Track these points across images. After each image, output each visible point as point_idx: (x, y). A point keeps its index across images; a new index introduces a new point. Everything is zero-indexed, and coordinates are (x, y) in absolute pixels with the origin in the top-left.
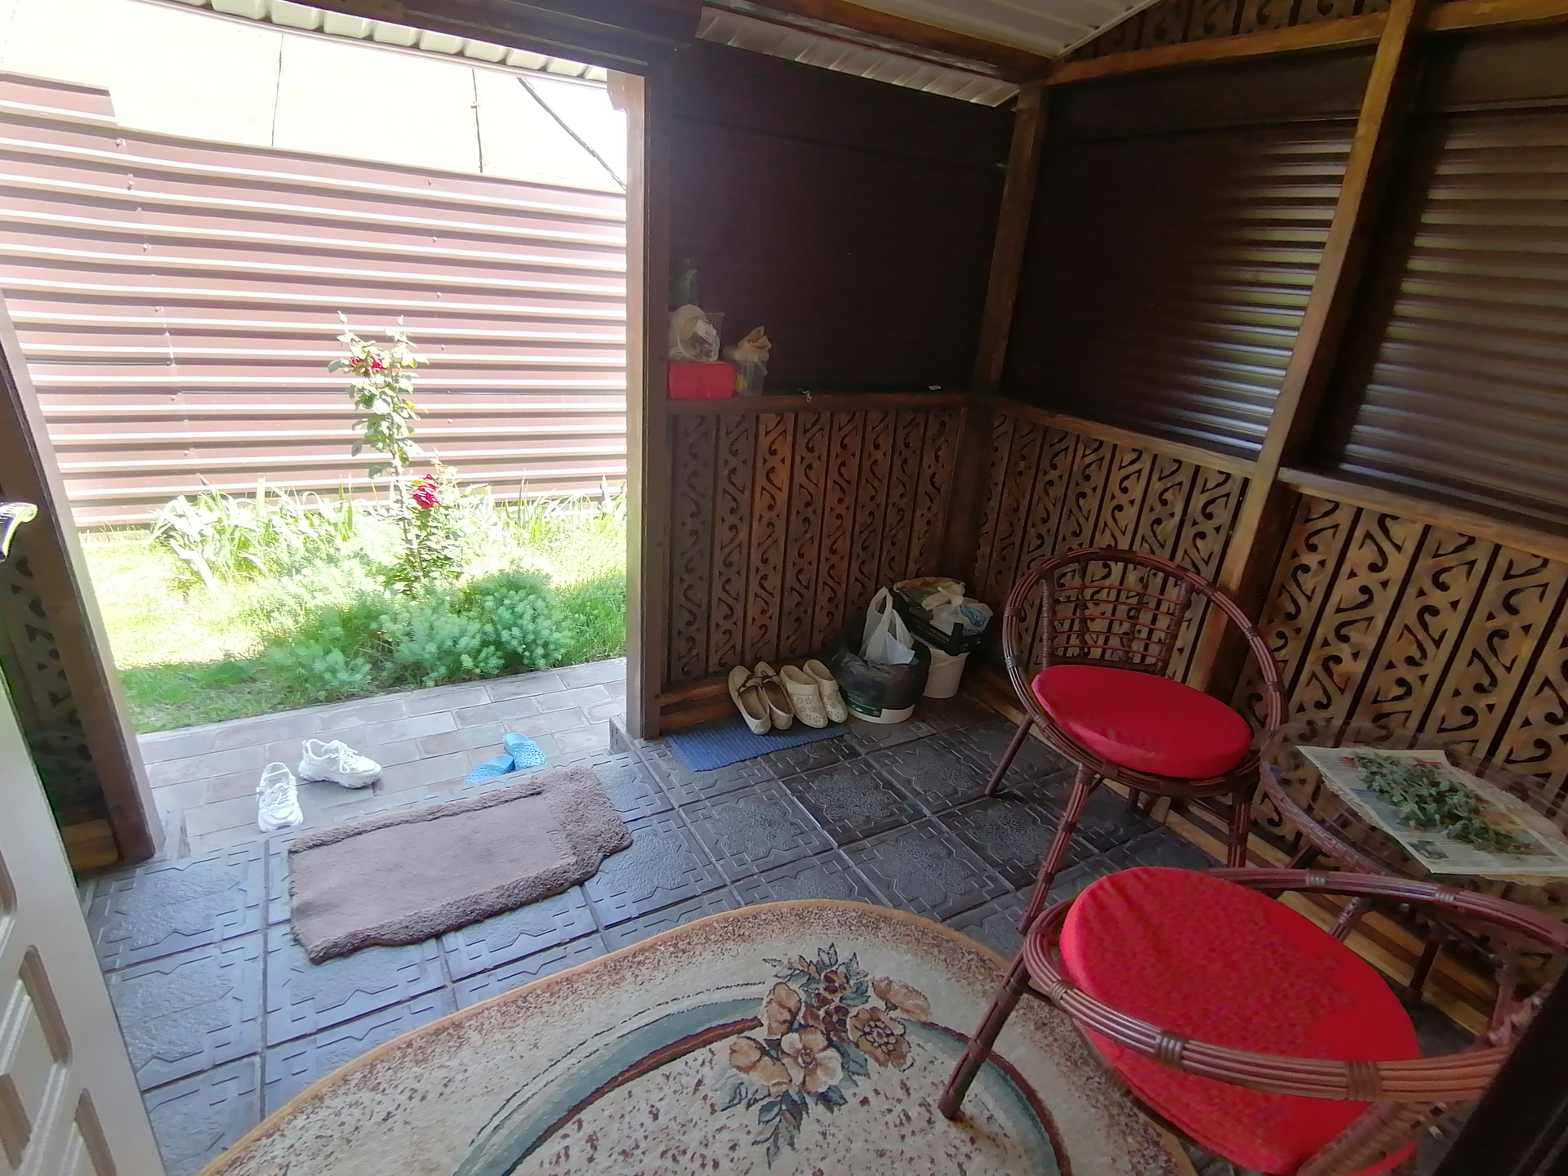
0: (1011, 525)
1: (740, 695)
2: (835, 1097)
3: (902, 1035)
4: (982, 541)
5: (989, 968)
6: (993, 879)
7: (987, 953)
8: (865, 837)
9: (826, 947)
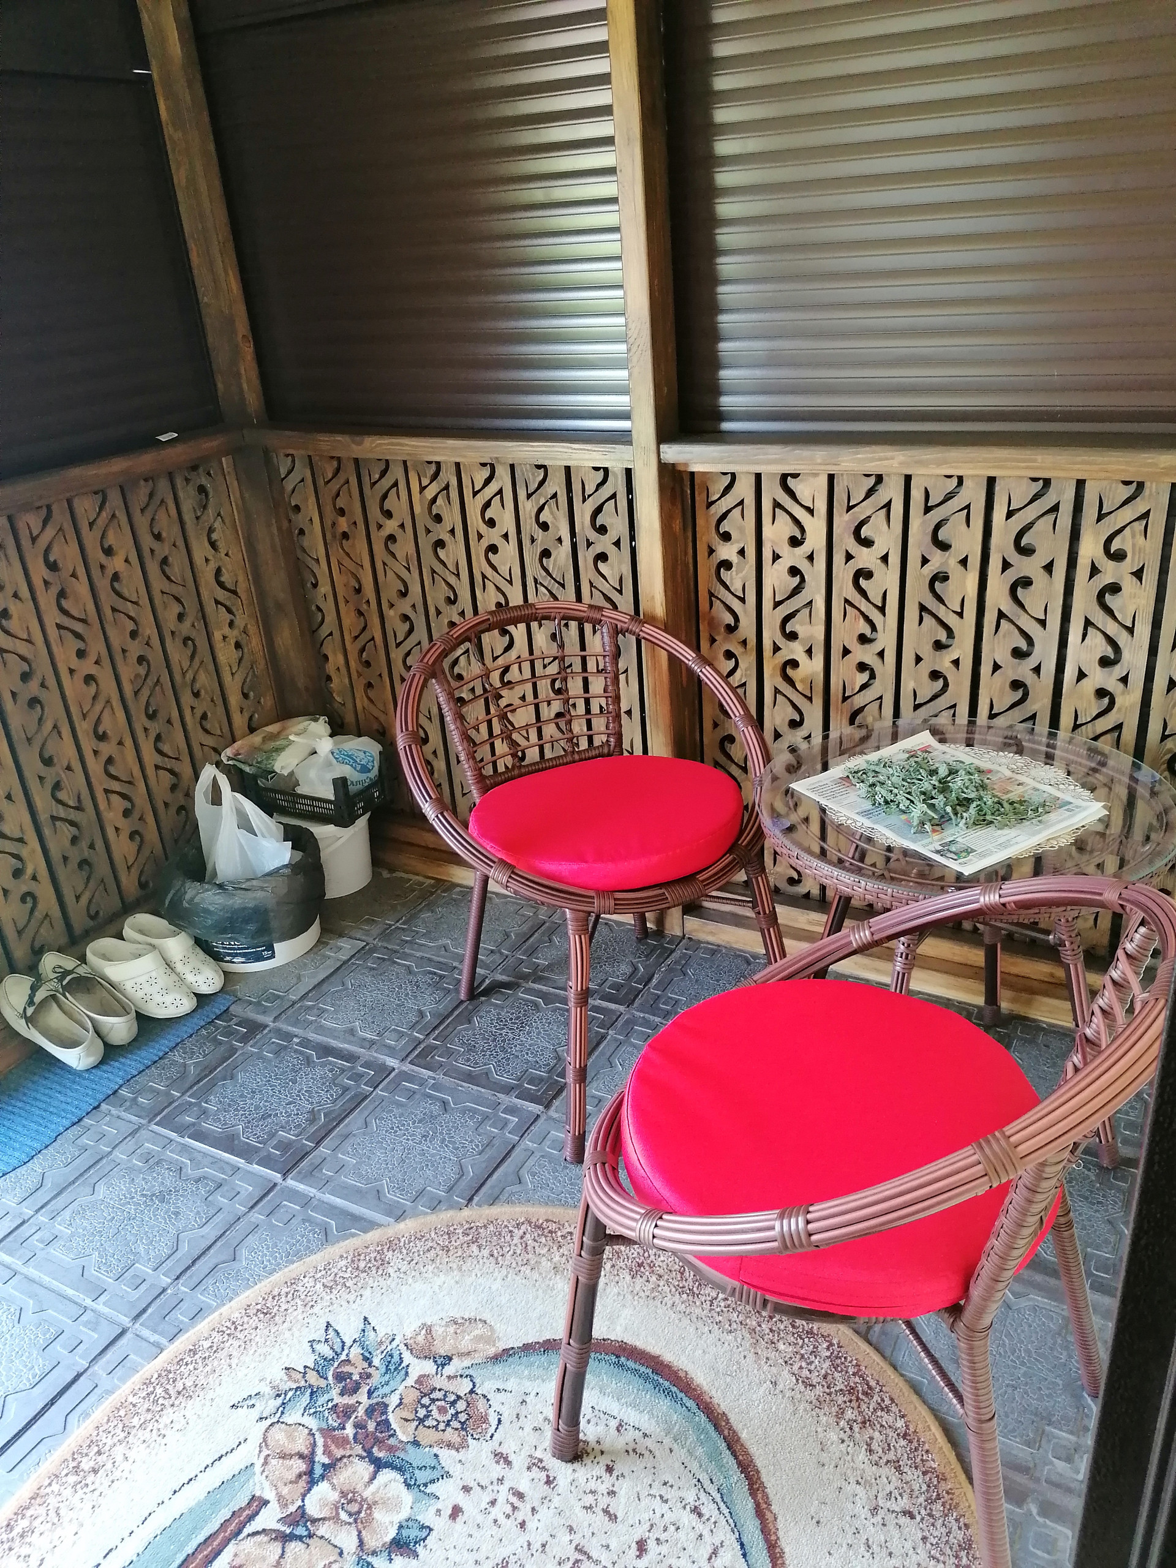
0: (360, 613)
1: (29, 1020)
2: (413, 1533)
3: (472, 1392)
4: (328, 649)
5: (551, 1232)
6: (511, 1110)
7: (539, 1213)
8: (318, 1143)
9: (320, 1335)
